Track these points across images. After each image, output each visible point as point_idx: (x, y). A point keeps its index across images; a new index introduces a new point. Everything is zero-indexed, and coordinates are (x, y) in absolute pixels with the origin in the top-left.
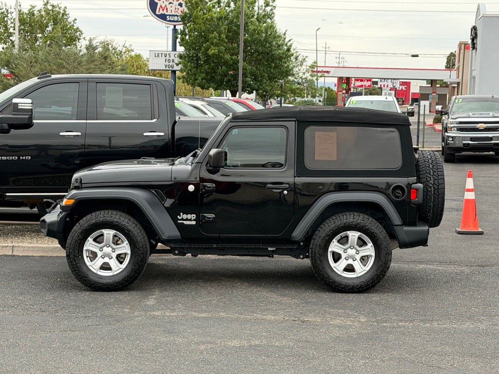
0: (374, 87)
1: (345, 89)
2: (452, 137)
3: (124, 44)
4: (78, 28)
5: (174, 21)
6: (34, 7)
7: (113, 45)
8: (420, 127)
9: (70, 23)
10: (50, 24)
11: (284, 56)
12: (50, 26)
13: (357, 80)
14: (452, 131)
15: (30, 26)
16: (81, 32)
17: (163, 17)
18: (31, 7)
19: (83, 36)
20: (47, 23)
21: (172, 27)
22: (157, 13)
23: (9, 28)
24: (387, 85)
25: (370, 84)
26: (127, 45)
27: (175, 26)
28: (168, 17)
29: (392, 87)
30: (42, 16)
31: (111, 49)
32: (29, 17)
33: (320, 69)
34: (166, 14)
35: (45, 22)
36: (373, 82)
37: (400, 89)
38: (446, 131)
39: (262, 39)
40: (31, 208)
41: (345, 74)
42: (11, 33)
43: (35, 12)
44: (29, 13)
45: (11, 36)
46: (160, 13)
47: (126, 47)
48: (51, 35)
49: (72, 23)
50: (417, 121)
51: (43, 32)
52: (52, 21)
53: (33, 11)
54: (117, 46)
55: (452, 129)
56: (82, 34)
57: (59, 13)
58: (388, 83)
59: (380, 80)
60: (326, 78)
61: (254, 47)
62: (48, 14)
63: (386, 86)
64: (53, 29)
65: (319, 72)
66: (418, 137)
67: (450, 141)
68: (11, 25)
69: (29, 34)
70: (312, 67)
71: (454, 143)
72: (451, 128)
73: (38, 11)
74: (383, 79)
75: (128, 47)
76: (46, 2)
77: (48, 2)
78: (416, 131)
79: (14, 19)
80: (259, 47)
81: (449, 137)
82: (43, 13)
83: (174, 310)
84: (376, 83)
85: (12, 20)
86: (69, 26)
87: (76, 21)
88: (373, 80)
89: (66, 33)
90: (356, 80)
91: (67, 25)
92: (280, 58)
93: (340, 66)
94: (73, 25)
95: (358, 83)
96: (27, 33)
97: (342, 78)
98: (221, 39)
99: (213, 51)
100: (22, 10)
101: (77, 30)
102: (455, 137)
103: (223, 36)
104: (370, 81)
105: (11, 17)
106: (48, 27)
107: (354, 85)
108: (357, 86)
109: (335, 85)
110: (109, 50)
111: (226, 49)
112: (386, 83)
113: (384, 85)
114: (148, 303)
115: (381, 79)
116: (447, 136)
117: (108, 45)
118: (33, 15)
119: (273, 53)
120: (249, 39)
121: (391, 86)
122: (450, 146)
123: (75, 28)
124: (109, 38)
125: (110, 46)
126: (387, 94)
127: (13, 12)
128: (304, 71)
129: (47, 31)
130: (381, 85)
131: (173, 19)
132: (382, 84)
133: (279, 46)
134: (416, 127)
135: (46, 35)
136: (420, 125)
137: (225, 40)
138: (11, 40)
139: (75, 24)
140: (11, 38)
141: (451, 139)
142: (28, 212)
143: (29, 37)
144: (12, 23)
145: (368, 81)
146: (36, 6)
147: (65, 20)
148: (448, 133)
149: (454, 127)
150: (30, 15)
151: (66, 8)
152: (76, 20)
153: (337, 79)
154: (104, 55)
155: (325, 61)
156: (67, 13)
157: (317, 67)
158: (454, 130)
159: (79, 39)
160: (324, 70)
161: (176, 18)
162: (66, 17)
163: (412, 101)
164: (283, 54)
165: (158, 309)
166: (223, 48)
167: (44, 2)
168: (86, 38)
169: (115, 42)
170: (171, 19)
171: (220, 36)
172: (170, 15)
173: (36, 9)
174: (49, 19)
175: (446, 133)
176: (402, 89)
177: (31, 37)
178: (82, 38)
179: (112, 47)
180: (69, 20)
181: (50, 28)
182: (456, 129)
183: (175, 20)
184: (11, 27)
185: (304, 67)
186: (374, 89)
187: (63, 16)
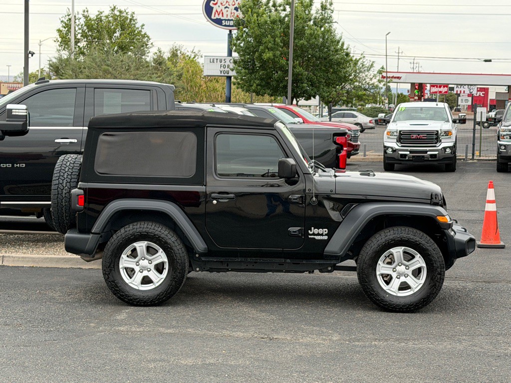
0: (451, 93)
1: (418, 96)
2: (505, 146)
3: (193, 50)
4: (145, 34)
5: (229, 26)
6: (101, 13)
7: (182, 50)
8: (476, 135)
9: (138, 28)
10: (118, 29)
11: (343, 61)
12: (117, 32)
13: (433, 85)
14: (504, 139)
15: (98, 31)
16: (148, 37)
17: (218, 22)
18: (98, 13)
19: (151, 41)
20: (115, 29)
21: (228, 32)
22: (213, 17)
23: (77, 35)
24: (464, 92)
25: (446, 90)
26: (196, 51)
27: (230, 31)
28: (223, 22)
29: (469, 93)
30: (109, 22)
31: (179, 54)
32: (97, 23)
33: (389, 75)
34: (222, 18)
35: (112, 27)
36: (450, 88)
37: (478, 95)
38: (499, 140)
39: (319, 44)
40: (38, 217)
41: (418, 80)
42: (79, 39)
43: (103, 18)
44: (97, 18)
45: (79, 42)
46: (215, 18)
47: (194, 53)
48: (119, 41)
49: (140, 29)
50: (473, 128)
51: (111, 38)
52: (119, 27)
53: (101, 17)
54: (186, 52)
55: (505, 137)
56: (150, 39)
57: (127, 18)
58: (464, 89)
59: (456, 86)
60: (398, 84)
61: (310, 51)
62: (115, 20)
63: (462, 92)
64: (120, 35)
65: (389, 77)
66: (474, 145)
67: (503, 150)
68: (79, 31)
69: (96, 40)
70: (380, 72)
71: (507, 152)
72: (504, 135)
73: (105, 16)
74: (459, 85)
75: (197, 53)
76: (113, 7)
77: (115, 8)
78: (472, 139)
79: (82, 25)
80: (316, 52)
81: (501, 146)
82: (110, 19)
83: (142, 325)
84: (452, 89)
85: (80, 27)
86: (136, 32)
87: (144, 27)
88: (450, 86)
89: (133, 39)
90: (431, 86)
91: (135, 31)
92: (339, 64)
93: (415, 71)
94: (141, 31)
95: (434, 89)
96: (95, 39)
97: (414, 83)
98: (276, 43)
99: (267, 55)
100: (90, 16)
101: (145, 36)
102: (508, 145)
103: (278, 40)
104: (447, 87)
105: (79, 23)
106: (116, 33)
107: (430, 91)
108: (433, 92)
109: (408, 91)
110: (177, 56)
111: (281, 54)
112: (462, 89)
113: (461, 91)
114: (118, 318)
115: (457, 84)
116: (500, 144)
117: (177, 51)
118: (101, 21)
119: (331, 58)
120: (306, 43)
121: (467, 92)
122: (502, 155)
123: (143, 33)
124: (178, 44)
125: (179, 52)
126: (464, 100)
127: (80, 18)
128: (371, 77)
129: (115, 37)
130: (457, 91)
131: (228, 24)
132: (459, 90)
133: (337, 51)
134: (472, 135)
135: (114, 41)
136: (476, 132)
137: (280, 43)
138: (79, 46)
139: (142, 30)
140: (79, 44)
141: (504, 148)
142: (34, 221)
143: (97, 43)
144: (80, 29)
145: (444, 87)
146: (103, 12)
147: (133, 25)
148: (500, 141)
149: (507, 135)
150: (98, 21)
151: (134, 13)
152: (144, 25)
153: (410, 84)
154: (159, 61)
155: (398, 67)
156: (135, 18)
157: (387, 72)
158: (507, 138)
159: (147, 45)
160: (395, 76)
161: (232, 23)
162: (134, 23)
163: (490, 107)
164: (341, 59)
165: (126, 325)
166: (278, 52)
167: (111, 7)
168: (153, 44)
169: (184, 48)
170: (227, 24)
171: (275, 41)
172: (225, 20)
173: (103, 15)
174: (117, 25)
175: (498, 141)
176: (480, 95)
177: (99, 43)
178: (149, 43)
179: (180, 53)
180: (137, 26)
181: (117, 34)
182: (509, 137)
183: (231, 24)
184: (79, 33)
185: (371, 72)
186: (451, 96)
187: (130, 21)
